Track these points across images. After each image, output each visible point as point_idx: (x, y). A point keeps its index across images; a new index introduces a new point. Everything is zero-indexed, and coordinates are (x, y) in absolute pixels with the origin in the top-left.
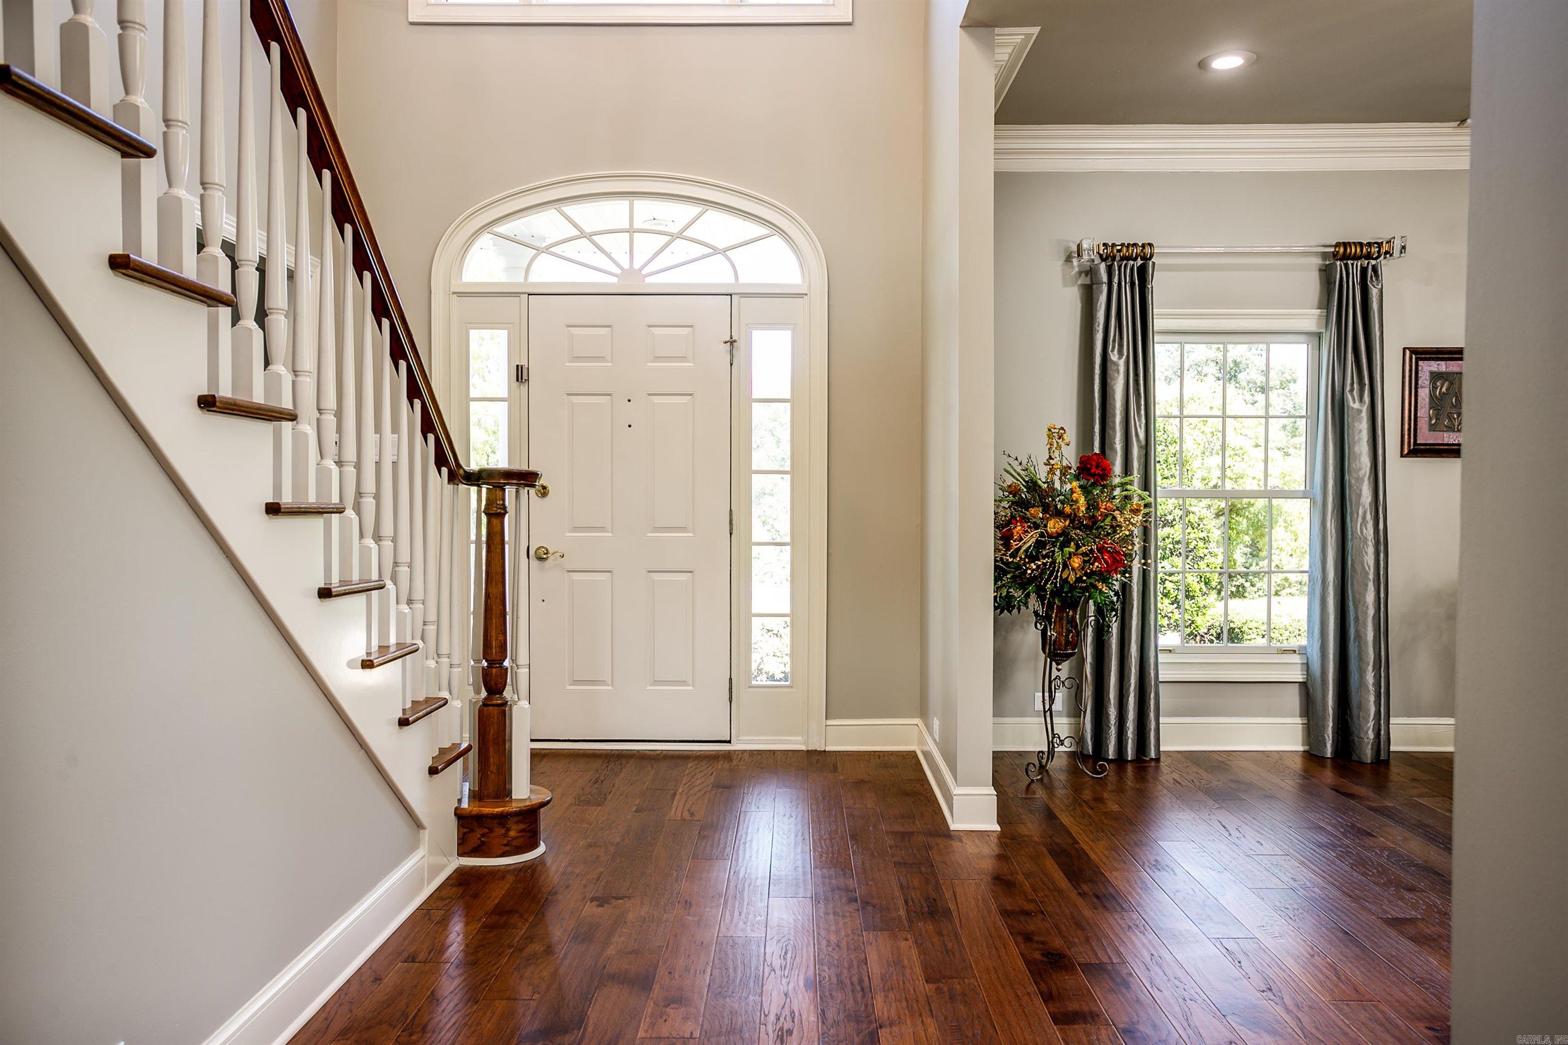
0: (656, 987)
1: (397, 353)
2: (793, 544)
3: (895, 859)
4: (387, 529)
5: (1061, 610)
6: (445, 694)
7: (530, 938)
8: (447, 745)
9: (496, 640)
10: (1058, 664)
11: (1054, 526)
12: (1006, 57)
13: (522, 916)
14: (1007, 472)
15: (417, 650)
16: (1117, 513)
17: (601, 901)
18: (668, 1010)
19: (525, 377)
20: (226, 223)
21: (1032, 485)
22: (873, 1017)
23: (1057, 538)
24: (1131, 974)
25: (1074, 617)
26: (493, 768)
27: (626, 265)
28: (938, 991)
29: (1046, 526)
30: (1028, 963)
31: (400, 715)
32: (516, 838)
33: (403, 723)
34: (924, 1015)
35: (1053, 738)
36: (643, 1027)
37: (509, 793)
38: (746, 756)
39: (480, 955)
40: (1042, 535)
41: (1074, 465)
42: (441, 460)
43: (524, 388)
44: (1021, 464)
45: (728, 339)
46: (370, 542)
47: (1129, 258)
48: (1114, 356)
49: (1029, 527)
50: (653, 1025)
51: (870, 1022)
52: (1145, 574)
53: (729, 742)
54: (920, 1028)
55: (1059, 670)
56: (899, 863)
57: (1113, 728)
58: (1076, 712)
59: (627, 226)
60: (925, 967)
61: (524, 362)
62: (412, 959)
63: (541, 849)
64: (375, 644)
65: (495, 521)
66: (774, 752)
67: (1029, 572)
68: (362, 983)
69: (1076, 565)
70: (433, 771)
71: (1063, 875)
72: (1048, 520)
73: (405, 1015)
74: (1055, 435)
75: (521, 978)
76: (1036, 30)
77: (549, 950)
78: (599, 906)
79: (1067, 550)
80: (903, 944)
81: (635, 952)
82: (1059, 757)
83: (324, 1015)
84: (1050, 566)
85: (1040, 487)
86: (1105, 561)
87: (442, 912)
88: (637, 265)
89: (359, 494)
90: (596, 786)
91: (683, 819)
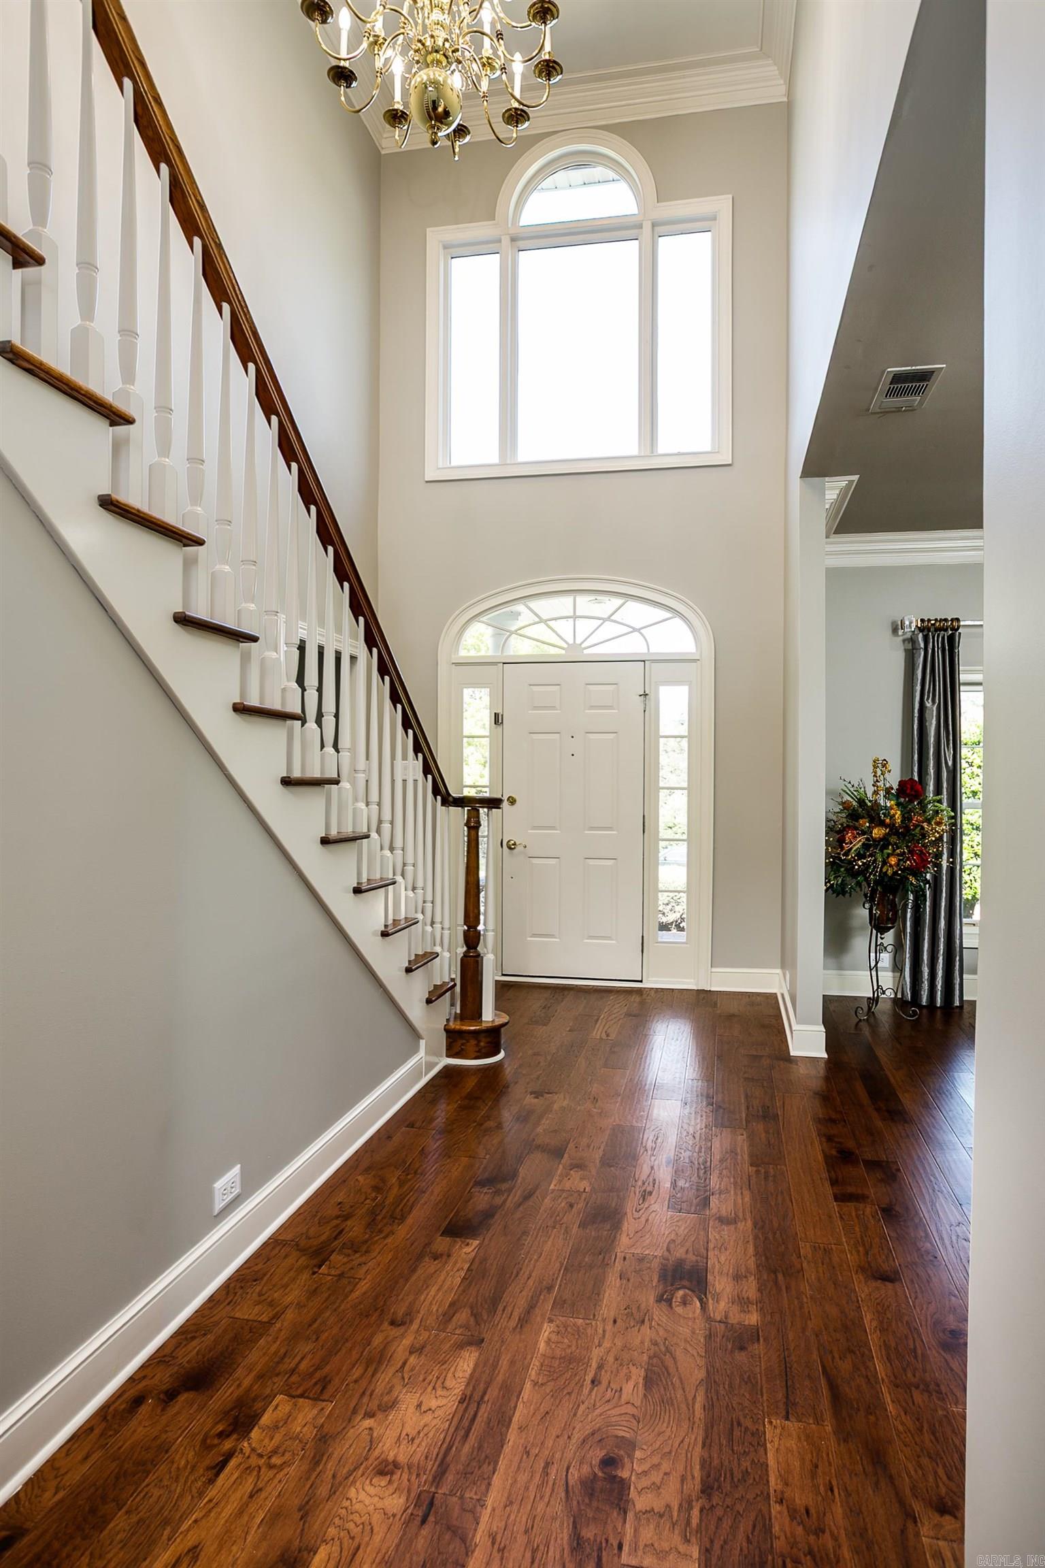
0: (566, 1156)
1: (406, 724)
2: (689, 841)
3: (746, 1076)
4: (398, 843)
5: (883, 895)
6: (438, 949)
7: (487, 1117)
8: (439, 983)
9: (473, 912)
10: (881, 934)
11: (878, 832)
12: (835, 497)
13: (484, 1102)
14: (844, 791)
15: (417, 922)
16: (925, 825)
17: (537, 1094)
18: (572, 1172)
19: (500, 721)
20: (301, 628)
21: (861, 802)
22: (708, 1188)
23: (879, 841)
24: (899, 1170)
25: (894, 900)
26: (470, 999)
27: (571, 642)
28: (758, 1172)
29: (871, 832)
30: (826, 1157)
31: (407, 965)
32: (485, 1047)
33: (409, 970)
34: (744, 1188)
35: (878, 988)
36: (554, 1183)
37: (480, 1016)
38: (653, 992)
39: (455, 1126)
40: (867, 839)
41: (895, 786)
42: (436, 791)
43: (500, 729)
44: (853, 786)
45: (643, 693)
46: (387, 853)
47: (941, 629)
48: (928, 704)
49: (858, 834)
50: (560, 1181)
51: (706, 1191)
52: (952, 871)
53: (641, 981)
54: (739, 1197)
55: (882, 938)
56: (748, 1078)
57: (926, 982)
58: (897, 967)
59: (572, 614)
60: (751, 1155)
61: (499, 711)
62: (411, 1125)
63: (502, 1055)
64: (391, 918)
65: (473, 832)
66: (673, 990)
67: (856, 867)
68: (379, 1139)
69: (893, 863)
70: (429, 1001)
71: (867, 1095)
72: (873, 828)
73: (404, 1162)
74: (880, 765)
75: (480, 1143)
76: (856, 478)
77: (499, 1126)
78: (537, 1097)
79: (886, 851)
80: (740, 1138)
81: (555, 1131)
82: (885, 1002)
83: (356, 1158)
84: (873, 864)
85: (866, 804)
86: (914, 860)
87: (433, 1095)
88: (578, 641)
89: (380, 822)
90: (544, 1011)
91: (601, 1039)
